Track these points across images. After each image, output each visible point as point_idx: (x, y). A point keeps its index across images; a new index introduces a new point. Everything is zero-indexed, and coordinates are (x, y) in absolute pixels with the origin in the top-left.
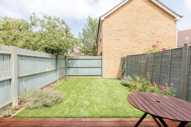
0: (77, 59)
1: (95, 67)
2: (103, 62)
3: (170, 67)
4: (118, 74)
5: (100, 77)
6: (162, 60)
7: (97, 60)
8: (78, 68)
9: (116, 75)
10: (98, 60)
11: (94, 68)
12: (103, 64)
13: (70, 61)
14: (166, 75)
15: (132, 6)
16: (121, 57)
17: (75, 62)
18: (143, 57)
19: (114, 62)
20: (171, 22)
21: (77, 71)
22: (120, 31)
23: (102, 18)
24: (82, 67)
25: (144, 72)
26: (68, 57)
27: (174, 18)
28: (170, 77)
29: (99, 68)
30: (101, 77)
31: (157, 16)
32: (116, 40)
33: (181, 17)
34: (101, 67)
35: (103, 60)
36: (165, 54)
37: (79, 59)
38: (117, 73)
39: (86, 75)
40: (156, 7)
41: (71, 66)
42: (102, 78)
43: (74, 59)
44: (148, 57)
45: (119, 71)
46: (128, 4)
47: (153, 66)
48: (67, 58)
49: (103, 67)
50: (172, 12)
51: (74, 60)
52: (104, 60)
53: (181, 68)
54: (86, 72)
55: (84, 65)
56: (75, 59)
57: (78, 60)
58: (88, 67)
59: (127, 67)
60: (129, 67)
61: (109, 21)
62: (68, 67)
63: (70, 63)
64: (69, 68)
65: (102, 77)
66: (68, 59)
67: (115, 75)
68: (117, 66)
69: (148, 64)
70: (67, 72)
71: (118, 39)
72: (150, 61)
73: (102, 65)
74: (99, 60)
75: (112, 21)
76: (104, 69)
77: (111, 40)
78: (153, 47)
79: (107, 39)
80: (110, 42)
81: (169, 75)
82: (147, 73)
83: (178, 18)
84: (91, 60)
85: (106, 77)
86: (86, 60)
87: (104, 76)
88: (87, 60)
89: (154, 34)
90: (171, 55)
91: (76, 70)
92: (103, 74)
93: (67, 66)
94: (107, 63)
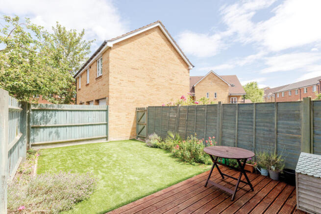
0: (58, 110)
1: (95, 125)
2: (109, 115)
3: (206, 122)
4: (132, 133)
5: (104, 141)
6: (198, 115)
7: (98, 112)
8: (59, 129)
9: (129, 135)
10: (100, 112)
11: (94, 127)
12: (110, 119)
13: (39, 115)
14: (202, 130)
15: (150, 38)
16: (135, 107)
17: (51, 116)
18: (172, 110)
19: (126, 115)
20: (186, 70)
21: (57, 133)
22: (134, 69)
23: (110, 44)
24: (69, 126)
25: (176, 127)
26: (35, 105)
27: (188, 66)
28: (206, 131)
29: (103, 126)
30: (105, 139)
31: (174, 61)
32: (129, 81)
33: (193, 67)
34: (106, 123)
35: (109, 112)
36: (200, 109)
37: (61, 110)
38: (130, 131)
39: (78, 139)
40: (173, 49)
41: (42, 125)
42: (108, 142)
43: (50, 110)
44: (180, 111)
45: (133, 128)
46: (144, 35)
47: (187, 121)
48: (32, 107)
49: (109, 124)
50: (187, 59)
51: (51, 112)
52: (111, 112)
53: (216, 123)
54: (76, 134)
55: (73, 121)
56: (53, 110)
57: (59, 112)
58: (81, 126)
59: (148, 122)
60: (151, 121)
61: (119, 50)
62: (33, 128)
63: (39, 118)
64: (35, 129)
65: (107, 140)
66: (33, 110)
67: (127, 135)
68: (130, 121)
69: (180, 118)
70: (32, 138)
71: (132, 80)
72: (183, 115)
73: (107, 120)
74: (102, 112)
75: (125, 52)
76: (111, 126)
77: (123, 80)
78: (181, 98)
79: (117, 78)
80: (120, 84)
81: (205, 130)
82: (180, 128)
83: (191, 67)
84: (87, 112)
85: (115, 140)
86: (77, 112)
87: (110, 139)
88: (80, 112)
89: (171, 80)
90: (207, 110)
91: (53, 132)
92: (109, 135)
93: (31, 125)
94: (116, 116)
